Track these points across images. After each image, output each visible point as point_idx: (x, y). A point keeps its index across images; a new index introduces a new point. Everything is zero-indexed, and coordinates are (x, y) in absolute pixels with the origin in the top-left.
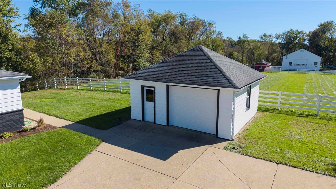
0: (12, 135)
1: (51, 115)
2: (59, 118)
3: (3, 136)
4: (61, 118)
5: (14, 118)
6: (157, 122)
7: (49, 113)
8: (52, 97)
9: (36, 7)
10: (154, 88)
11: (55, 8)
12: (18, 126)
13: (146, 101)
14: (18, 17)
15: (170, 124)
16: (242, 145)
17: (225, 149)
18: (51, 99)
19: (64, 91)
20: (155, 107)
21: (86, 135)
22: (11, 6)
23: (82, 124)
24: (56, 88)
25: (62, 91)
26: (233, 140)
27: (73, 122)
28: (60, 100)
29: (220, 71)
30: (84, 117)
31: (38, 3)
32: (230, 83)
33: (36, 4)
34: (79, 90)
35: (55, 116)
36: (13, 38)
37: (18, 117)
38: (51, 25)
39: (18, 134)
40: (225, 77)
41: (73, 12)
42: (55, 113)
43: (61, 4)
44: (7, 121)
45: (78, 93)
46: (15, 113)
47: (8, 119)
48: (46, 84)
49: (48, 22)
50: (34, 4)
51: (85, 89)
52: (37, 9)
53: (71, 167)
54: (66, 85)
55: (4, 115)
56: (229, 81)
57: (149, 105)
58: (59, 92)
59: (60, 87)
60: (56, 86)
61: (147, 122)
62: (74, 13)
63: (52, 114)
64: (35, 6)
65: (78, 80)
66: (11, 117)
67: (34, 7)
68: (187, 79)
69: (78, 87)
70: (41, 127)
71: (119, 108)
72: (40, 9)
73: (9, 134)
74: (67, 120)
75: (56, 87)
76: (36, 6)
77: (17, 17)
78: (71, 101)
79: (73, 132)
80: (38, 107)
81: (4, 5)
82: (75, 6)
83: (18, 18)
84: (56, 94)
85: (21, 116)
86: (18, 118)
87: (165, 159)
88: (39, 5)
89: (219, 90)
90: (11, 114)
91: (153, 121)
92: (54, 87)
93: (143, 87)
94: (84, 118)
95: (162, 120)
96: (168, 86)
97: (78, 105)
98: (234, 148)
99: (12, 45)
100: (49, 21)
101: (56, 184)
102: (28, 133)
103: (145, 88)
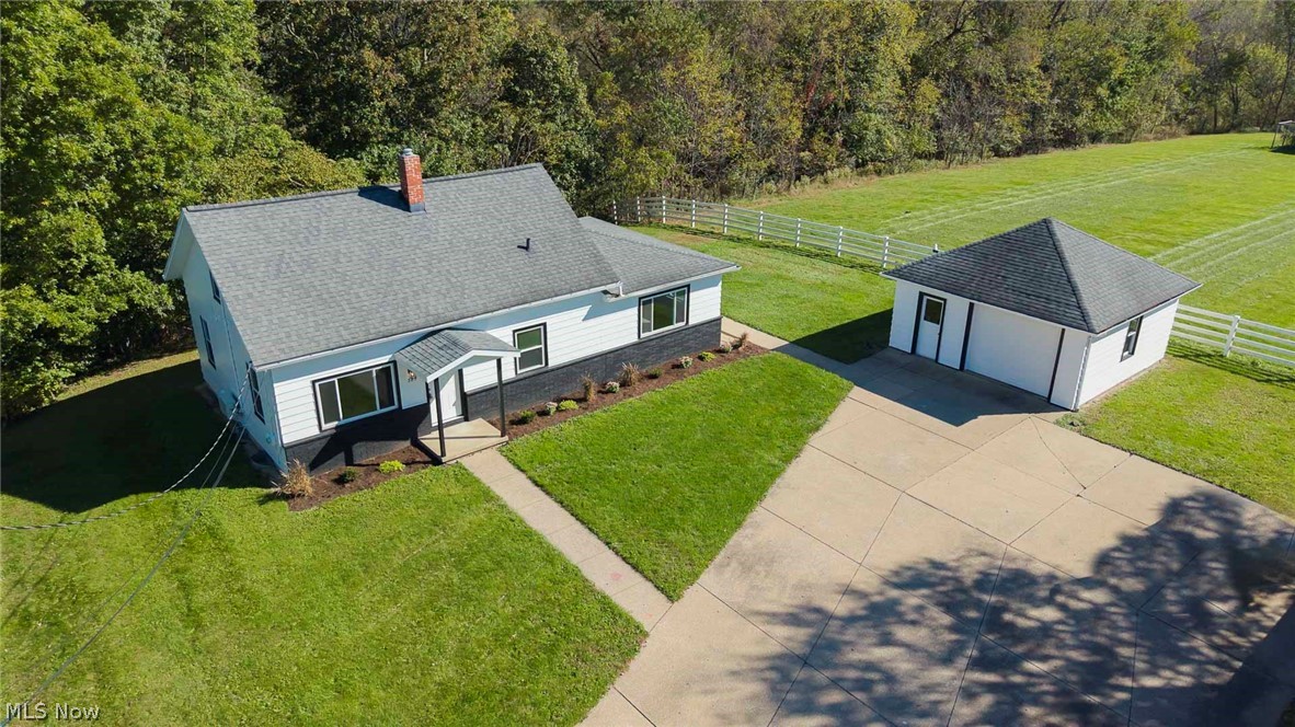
2: (764, 332)
3: (704, 357)
4: (768, 333)
5: (711, 330)
6: (940, 361)
7: (753, 325)
10: (945, 300)
13: (925, 319)
15: (966, 368)
16: (1089, 421)
17: (1057, 423)
19: (704, 244)
20: (940, 334)
21: (824, 370)
23: (804, 347)
24: (664, 221)
25: (696, 241)
26: (1076, 411)
27: (786, 340)
29: (1074, 291)
32: (1085, 321)
34: (732, 239)
35: (748, 324)
37: (714, 329)
39: (714, 355)
40: (1079, 308)
44: (704, 335)
46: (713, 323)
47: (704, 332)
48: (638, 208)
51: (747, 240)
55: (702, 327)
56: (1084, 316)
57: (930, 329)
59: (677, 222)
60: (665, 216)
61: (920, 356)
66: (708, 329)
68: (1012, 297)
69: (725, 228)
70: (743, 347)
71: (858, 317)
74: (773, 336)
75: (664, 219)
79: (793, 359)
85: (717, 329)
87: (957, 424)
89: (1063, 330)
90: (708, 325)
91: (934, 357)
93: (922, 295)
94: (802, 335)
95: (950, 357)
96: (972, 305)
98: (1072, 424)
102: (730, 355)
103: (925, 298)
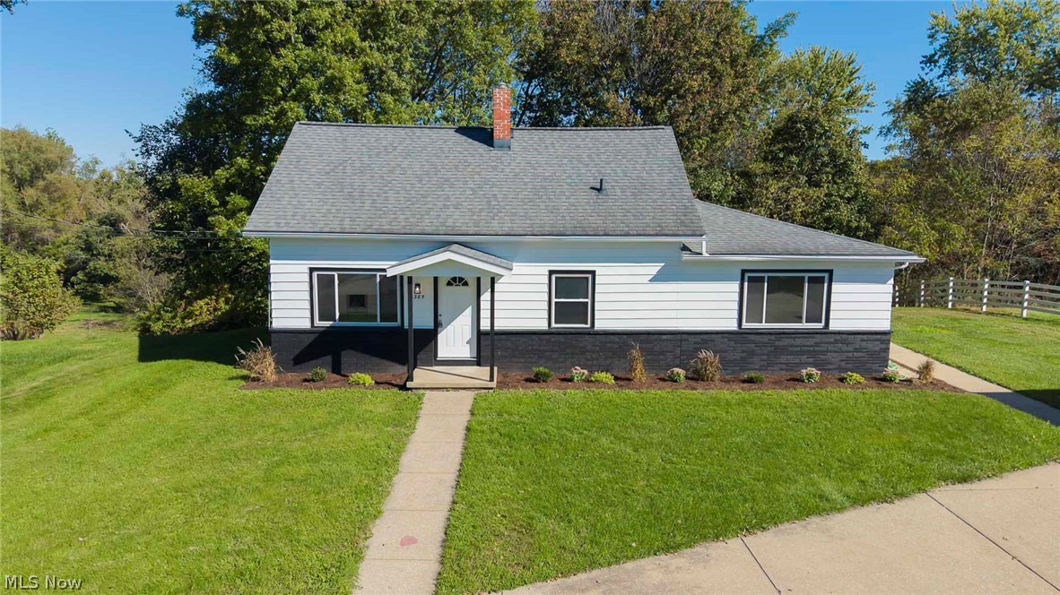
0: (862, 380)
1: (947, 364)
2: (968, 373)
3: (845, 378)
4: (975, 375)
5: (870, 346)
7: (940, 357)
8: (944, 326)
9: (927, 79)
11: (983, 71)
12: (875, 367)
14: (868, 108)
18: (943, 328)
19: (979, 317)
21: (1048, 422)
22: (855, 84)
23: (1035, 399)
24: (950, 306)
25: (972, 316)
27: (1009, 388)
28: (967, 334)
30: (1044, 386)
31: (935, 66)
33: (927, 70)
34: (1026, 319)
35: (959, 368)
36: (861, 168)
37: (876, 346)
38: (965, 128)
39: (874, 383)
41: (1045, 77)
42: (958, 361)
43: (1005, 57)
44: (856, 350)
45: (1025, 326)
46: (874, 337)
47: (858, 347)
48: (923, 293)
49: (955, 118)
50: (923, 69)
51: (1048, 321)
52: (929, 84)
53: (1002, 470)
54: (985, 300)
55: (852, 337)
58: (963, 317)
59: (964, 306)
60: (951, 301)
62: (1046, 80)
63: (949, 362)
64: (923, 76)
65: (1027, 289)
66: (864, 344)
67: (923, 80)
69: (1025, 311)
70: (924, 382)
72: (937, 83)
73: (856, 376)
74: (991, 382)
75: (950, 304)
76: (926, 74)
77: (865, 108)
78: (1001, 343)
79: (1006, 409)
80: (912, 341)
81: (839, 82)
82: (1055, 56)
83: (867, 111)
84: (956, 320)
85: (884, 346)
86: (877, 349)
88: (936, 70)
90: (865, 337)
92: (946, 303)
94: (1044, 388)
97: (1024, 354)
99: (856, 185)
100: (961, 115)
101: (966, 486)
102: (893, 385)
